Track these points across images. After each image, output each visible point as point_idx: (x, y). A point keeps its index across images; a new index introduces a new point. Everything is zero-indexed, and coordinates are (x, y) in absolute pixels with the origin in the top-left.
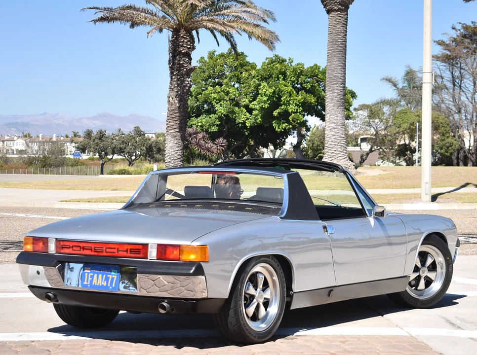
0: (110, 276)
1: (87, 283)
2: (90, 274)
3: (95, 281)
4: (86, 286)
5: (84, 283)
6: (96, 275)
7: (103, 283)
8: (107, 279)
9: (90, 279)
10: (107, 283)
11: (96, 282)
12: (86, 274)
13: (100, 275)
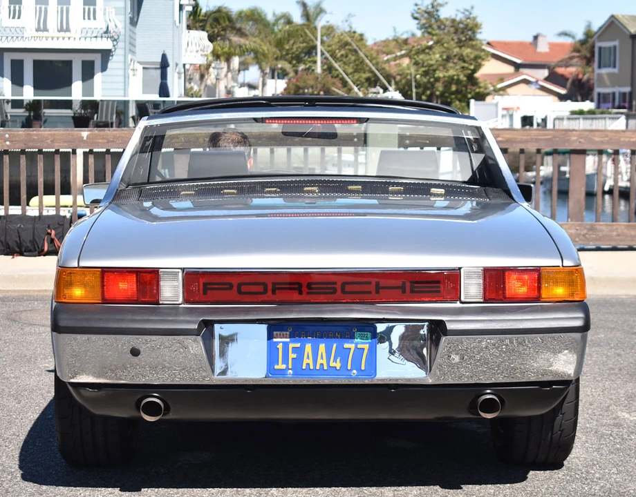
0: (352, 346)
1: (284, 367)
2: (291, 346)
3: (307, 361)
4: (282, 372)
5: (276, 367)
6: (308, 347)
7: (332, 364)
8: (343, 354)
9: (292, 356)
10: (344, 362)
11: (311, 362)
12: (280, 346)
13: (322, 347)
